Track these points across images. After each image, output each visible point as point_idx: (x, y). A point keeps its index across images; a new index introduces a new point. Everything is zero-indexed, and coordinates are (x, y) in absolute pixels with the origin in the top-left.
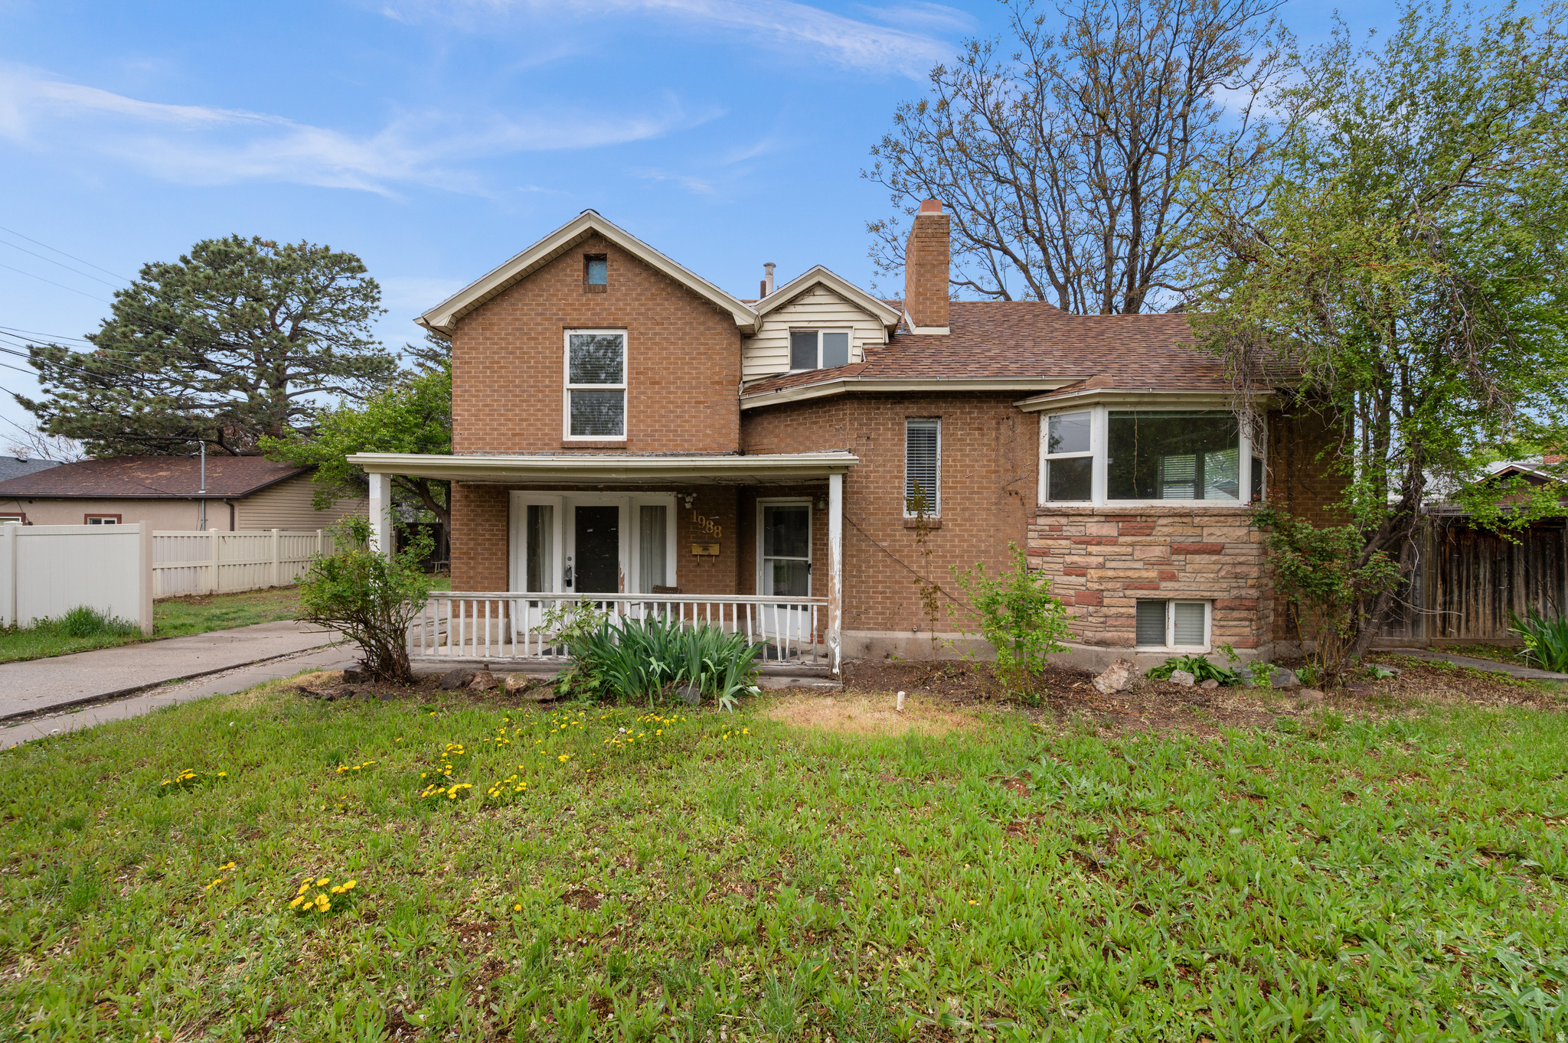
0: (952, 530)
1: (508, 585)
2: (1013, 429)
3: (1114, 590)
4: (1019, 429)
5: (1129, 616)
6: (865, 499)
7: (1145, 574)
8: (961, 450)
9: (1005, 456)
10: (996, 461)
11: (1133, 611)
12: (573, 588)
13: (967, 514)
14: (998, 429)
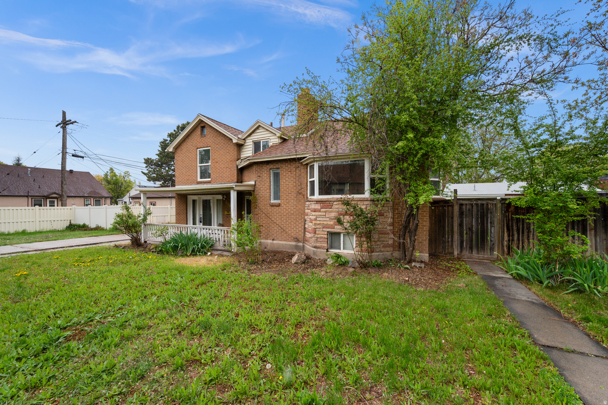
0: (283, 207)
1: (187, 222)
2: (300, 171)
3: (320, 228)
4: (302, 171)
5: (324, 238)
6: (259, 196)
7: (329, 223)
8: (285, 179)
9: (298, 180)
10: (295, 182)
11: (326, 236)
12: (202, 224)
13: (287, 201)
14: (296, 171)
